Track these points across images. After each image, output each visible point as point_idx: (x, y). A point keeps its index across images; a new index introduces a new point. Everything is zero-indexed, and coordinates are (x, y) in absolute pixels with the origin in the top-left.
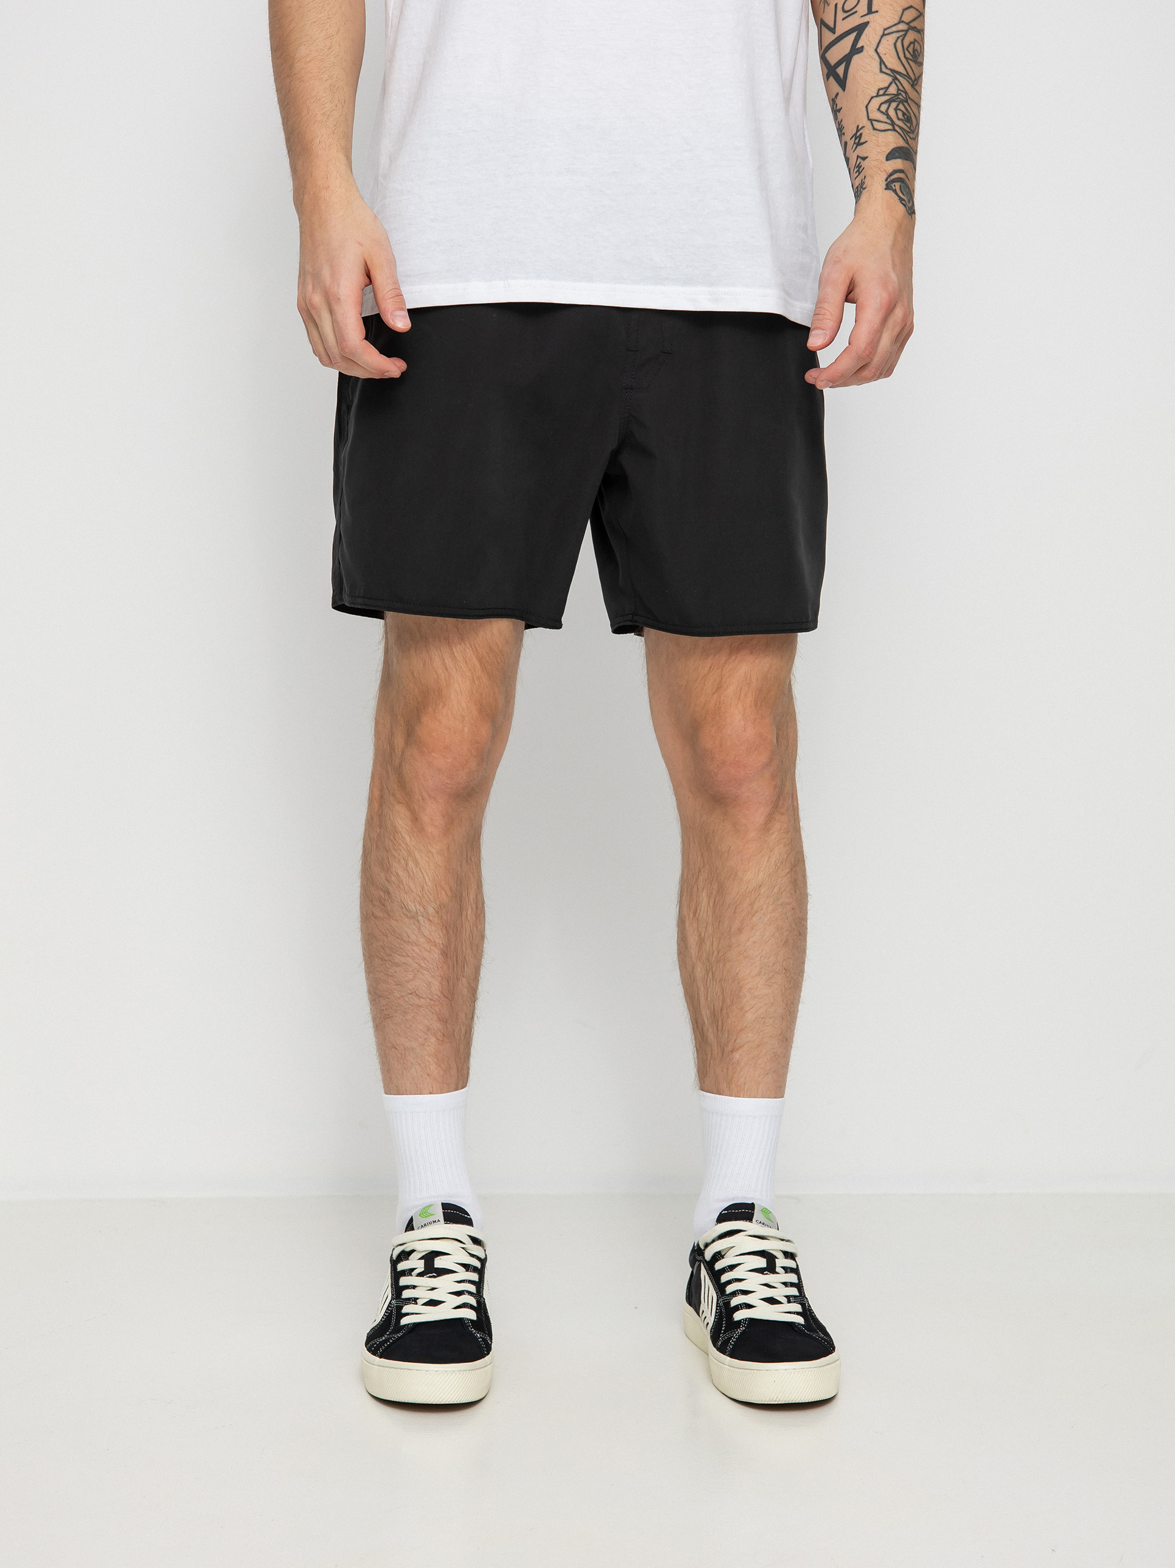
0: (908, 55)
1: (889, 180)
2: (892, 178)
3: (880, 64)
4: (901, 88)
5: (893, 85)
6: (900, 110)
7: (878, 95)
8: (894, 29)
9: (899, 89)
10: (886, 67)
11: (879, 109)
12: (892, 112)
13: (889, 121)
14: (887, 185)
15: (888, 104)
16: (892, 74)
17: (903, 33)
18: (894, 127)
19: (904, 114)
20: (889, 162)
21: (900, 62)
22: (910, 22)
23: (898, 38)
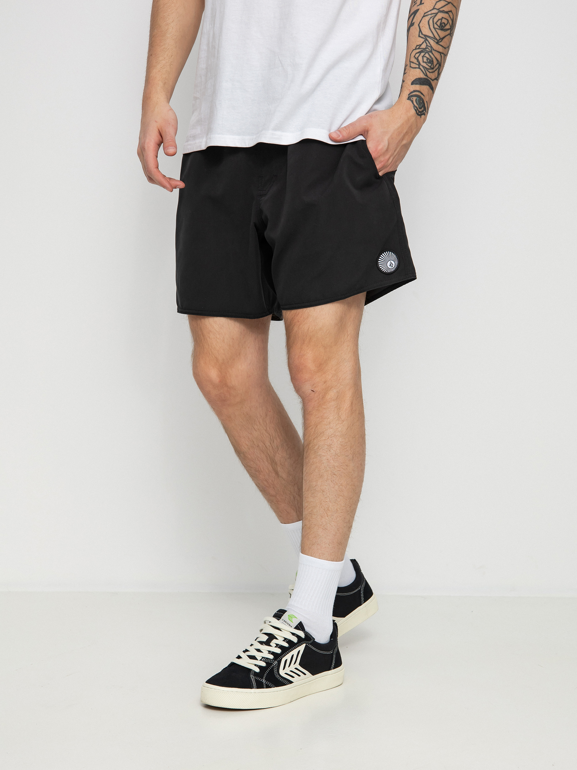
0: (436, 26)
1: (410, 95)
2: (412, 94)
3: (419, 32)
4: (428, 44)
5: (425, 43)
6: (425, 57)
7: (416, 49)
8: (429, 13)
9: (427, 45)
10: (422, 34)
11: (414, 56)
12: (420, 59)
13: (417, 63)
14: (409, 97)
15: (419, 54)
16: (425, 38)
17: (434, 15)
18: (419, 66)
19: (428, 59)
20: (412, 85)
21: (430, 31)
22: (439, 9)
23: (431, 18)
